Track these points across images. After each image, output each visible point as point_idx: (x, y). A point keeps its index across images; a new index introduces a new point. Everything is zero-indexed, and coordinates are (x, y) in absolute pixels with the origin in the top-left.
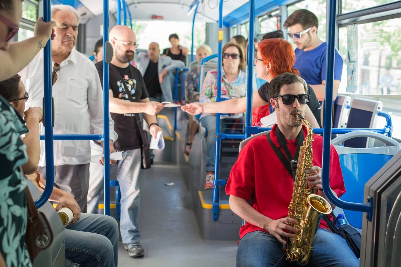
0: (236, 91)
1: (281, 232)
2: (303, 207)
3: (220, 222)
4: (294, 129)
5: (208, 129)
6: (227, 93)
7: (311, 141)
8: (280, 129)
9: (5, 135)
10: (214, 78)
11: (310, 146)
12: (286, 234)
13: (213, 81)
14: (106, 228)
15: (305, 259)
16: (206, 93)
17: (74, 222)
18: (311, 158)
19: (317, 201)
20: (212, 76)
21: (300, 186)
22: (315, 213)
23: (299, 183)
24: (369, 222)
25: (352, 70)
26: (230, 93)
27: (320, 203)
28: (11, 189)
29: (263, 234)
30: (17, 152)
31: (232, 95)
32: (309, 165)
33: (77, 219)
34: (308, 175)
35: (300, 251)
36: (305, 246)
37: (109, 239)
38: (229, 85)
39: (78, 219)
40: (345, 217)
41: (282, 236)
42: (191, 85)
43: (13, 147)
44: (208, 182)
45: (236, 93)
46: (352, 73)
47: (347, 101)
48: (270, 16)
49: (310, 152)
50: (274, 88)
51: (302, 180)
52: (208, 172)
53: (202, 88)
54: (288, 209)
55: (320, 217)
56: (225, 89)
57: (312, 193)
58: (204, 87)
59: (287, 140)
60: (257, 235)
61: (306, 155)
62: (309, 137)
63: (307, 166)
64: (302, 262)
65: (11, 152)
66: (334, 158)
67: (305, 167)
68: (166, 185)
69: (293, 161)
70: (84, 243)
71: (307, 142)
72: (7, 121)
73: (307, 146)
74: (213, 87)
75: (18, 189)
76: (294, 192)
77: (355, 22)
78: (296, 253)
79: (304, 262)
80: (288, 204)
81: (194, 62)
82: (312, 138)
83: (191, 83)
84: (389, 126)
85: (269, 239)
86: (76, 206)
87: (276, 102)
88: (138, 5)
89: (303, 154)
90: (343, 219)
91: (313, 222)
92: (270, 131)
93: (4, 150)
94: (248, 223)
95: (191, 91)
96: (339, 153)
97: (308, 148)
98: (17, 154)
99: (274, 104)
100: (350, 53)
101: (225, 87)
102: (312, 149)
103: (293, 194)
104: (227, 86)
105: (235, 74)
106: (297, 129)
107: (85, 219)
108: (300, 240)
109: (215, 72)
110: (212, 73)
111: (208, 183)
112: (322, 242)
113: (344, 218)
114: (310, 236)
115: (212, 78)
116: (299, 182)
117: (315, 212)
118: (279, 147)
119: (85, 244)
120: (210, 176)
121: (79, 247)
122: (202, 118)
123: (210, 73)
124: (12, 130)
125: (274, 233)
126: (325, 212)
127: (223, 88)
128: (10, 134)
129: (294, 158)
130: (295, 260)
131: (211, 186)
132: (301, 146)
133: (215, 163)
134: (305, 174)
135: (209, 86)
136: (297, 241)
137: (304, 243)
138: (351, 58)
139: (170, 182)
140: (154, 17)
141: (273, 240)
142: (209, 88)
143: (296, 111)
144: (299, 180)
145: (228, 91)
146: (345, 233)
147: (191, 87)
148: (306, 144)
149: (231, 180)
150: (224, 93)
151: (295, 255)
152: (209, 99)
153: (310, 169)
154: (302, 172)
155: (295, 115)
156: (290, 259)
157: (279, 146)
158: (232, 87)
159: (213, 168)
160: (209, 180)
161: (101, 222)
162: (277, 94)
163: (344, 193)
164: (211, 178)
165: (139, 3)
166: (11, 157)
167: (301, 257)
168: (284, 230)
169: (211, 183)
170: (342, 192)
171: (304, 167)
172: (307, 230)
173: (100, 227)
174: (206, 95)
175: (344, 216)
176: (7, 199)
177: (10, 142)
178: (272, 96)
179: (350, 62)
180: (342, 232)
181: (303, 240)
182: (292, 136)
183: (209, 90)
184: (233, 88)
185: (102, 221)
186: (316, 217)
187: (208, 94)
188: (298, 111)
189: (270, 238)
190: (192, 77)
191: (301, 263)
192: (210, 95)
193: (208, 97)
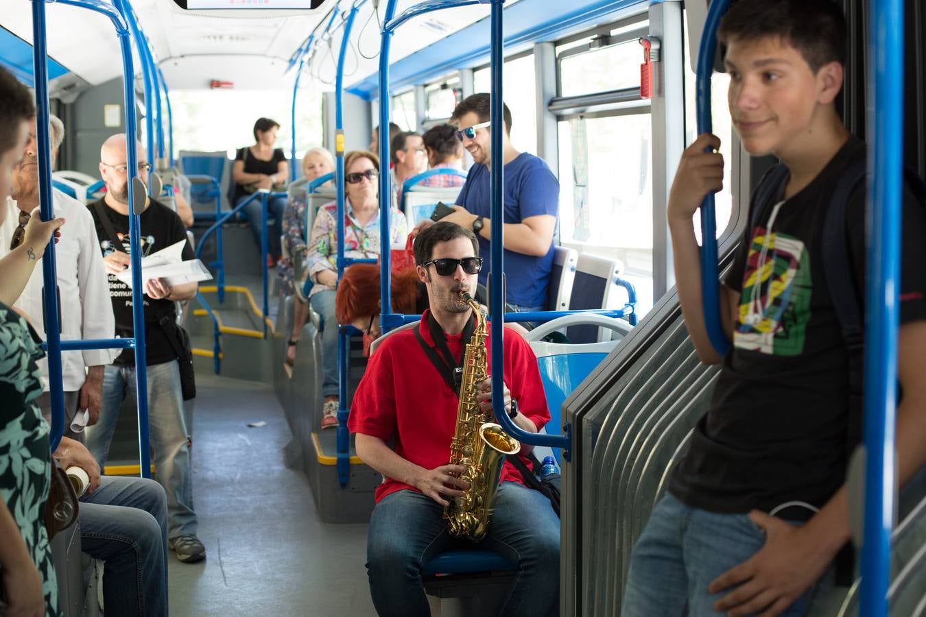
0: (375, 241)
1: (441, 487)
2: (474, 446)
3: (353, 489)
4: (459, 317)
5: (324, 316)
6: (359, 245)
7: (484, 336)
8: (435, 317)
9: (12, 356)
10: (333, 218)
11: (482, 343)
12: (449, 491)
13: (332, 224)
14: (146, 500)
15: (480, 529)
16: (318, 248)
17: (91, 491)
18: (485, 364)
19: (495, 434)
20: (328, 216)
21: (468, 411)
22: (494, 455)
23: (466, 407)
24: (568, 463)
25: (581, 201)
26: (365, 245)
27: (501, 436)
28: (27, 434)
29: (412, 495)
30: (28, 380)
31: (368, 249)
32: (482, 376)
33: (95, 486)
34: (480, 392)
35: (472, 519)
36: (479, 508)
37: (154, 516)
38: (362, 231)
39: (98, 486)
40: (556, 462)
41: (442, 495)
42: (294, 228)
43: (24, 373)
44: (328, 416)
45: (375, 245)
46: (582, 206)
47: (570, 258)
48: (444, 87)
49: (482, 355)
50: (422, 248)
51: (471, 401)
52: (327, 397)
53: (311, 238)
54: (450, 450)
55: (502, 458)
56: (354, 239)
57: (487, 421)
58: (314, 237)
59: (447, 335)
60: (402, 495)
61: (477, 359)
62: (480, 330)
63: (478, 377)
64: (475, 536)
65: (22, 381)
66: (528, 363)
67: (476, 379)
68: (250, 426)
69: (457, 370)
70: (112, 523)
71: (477, 337)
72: (13, 338)
73: (477, 344)
74: (332, 235)
75: (36, 434)
76: (459, 420)
77: (581, 114)
78: (466, 522)
79: (480, 535)
80: (451, 441)
81: (297, 181)
82: (485, 331)
83: (293, 223)
84: (632, 304)
85: (421, 502)
86: (93, 465)
87: (426, 272)
88: (180, 61)
89: (472, 357)
90: (552, 466)
91: (491, 466)
92: (420, 321)
93: (11, 379)
94: (389, 479)
95: (295, 240)
96: (537, 355)
97: (480, 347)
98: (29, 382)
99: (423, 274)
100: (576, 168)
101: (354, 235)
102: (485, 349)
103: (457, 425)
104: (358, 233)
105: (372, 208)
106: (463, 316)
107: (108, 486)
108: (470, 500)
109: (334, 207)
110: (328, 208)
111: (328, 418)
112: (508, 503)
113: (553, 463)
114: (487, 491)
115: (329, 218)
116: (467, 404)
117: (493, 451)
118: (433, 348)
119: (113, 525)
120: (331, 405)
121: (103, 531)
122: (312, 296)
123: (324, 210)
124: (20, 349)
125: (429, 491)
126: (510, 450)
127: (351, 235)
128: (18, 355)
129: (458, 365)
130: (464, 533)
131: (334, 422)
132: (467, 345)
133: (339, 380)
134: (475, 390)
135: (324, 235)
136: (466, 501)
137: (476, 504)
138: (578, 179)
139: (259, 420)
140: (215, 84)
141: (428, 503)
142: (326, 238)
143: (460, 285)
144: (466, 400)
145: (361, 242)
146: (552, 487)
147: (293, 231)
148: (477, 340)
149: (356, 408)
150: (352, 246)
151: (464, 525)
152: (325, 258)
153: (482, 381)
154: (470, 387)
155: (458, 292)
156: (455, 532)
157: (434, 346)
158: (368, 233)
159: (335, 389)
160: (329, 413)
161: (136, 489)
162: (428, 258)
163: (548, 421)
164: (334, 407)
165: (182, 56)
166: (22, 386)
167: (473, 527)
168: (445, 484)
169: (332, 417)
170: (545, 419)
171: (474, 380)
172: (482, 483)
173: (136, 498)
174: (318, 251)
175: (555, 460)
176: (21, 448)
177: (19, 365)
178: (420, 262)
179: (577, 186)
180: (546, 487)
181: (475, 499)
182: (456, 328)
183: (324, 243)
184: (369, 236)
185: (138, 488)
186: (495, 460)
187: (323, 250)
188: (462, 286)
189: (423, 500)
190: (296, 211)
191: (475, 538)
192: (326, 252)
193: (322, 255)
